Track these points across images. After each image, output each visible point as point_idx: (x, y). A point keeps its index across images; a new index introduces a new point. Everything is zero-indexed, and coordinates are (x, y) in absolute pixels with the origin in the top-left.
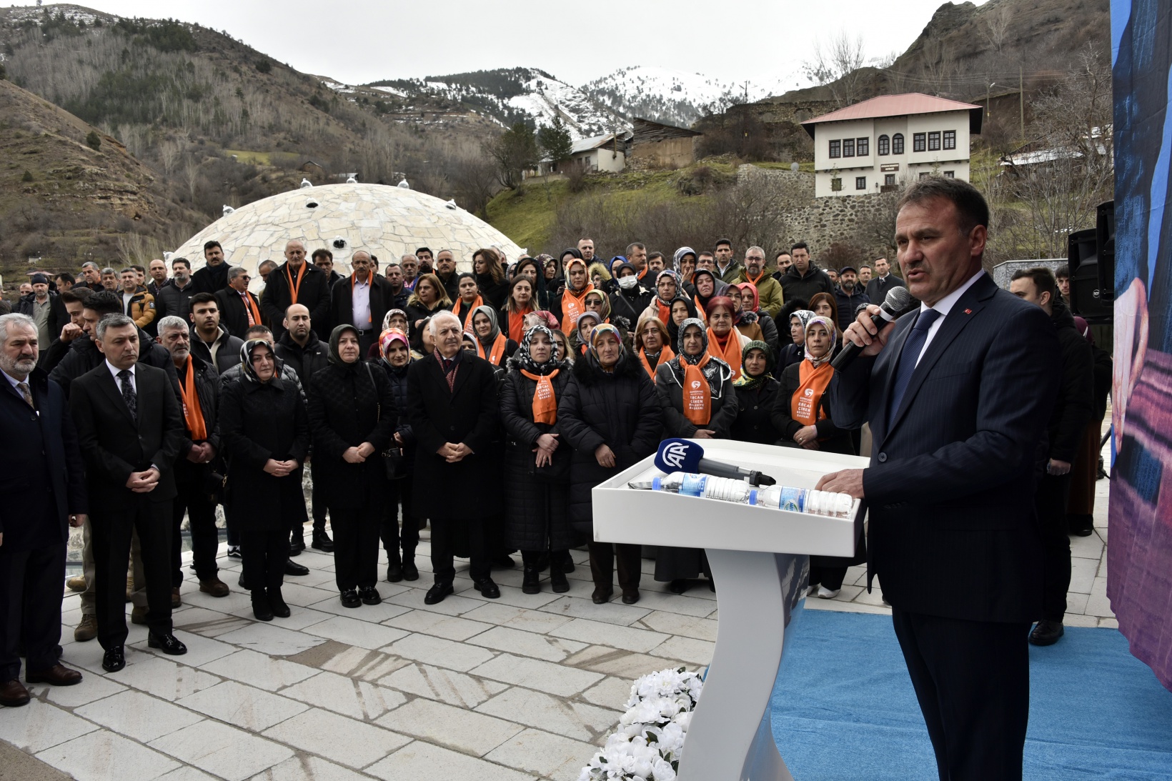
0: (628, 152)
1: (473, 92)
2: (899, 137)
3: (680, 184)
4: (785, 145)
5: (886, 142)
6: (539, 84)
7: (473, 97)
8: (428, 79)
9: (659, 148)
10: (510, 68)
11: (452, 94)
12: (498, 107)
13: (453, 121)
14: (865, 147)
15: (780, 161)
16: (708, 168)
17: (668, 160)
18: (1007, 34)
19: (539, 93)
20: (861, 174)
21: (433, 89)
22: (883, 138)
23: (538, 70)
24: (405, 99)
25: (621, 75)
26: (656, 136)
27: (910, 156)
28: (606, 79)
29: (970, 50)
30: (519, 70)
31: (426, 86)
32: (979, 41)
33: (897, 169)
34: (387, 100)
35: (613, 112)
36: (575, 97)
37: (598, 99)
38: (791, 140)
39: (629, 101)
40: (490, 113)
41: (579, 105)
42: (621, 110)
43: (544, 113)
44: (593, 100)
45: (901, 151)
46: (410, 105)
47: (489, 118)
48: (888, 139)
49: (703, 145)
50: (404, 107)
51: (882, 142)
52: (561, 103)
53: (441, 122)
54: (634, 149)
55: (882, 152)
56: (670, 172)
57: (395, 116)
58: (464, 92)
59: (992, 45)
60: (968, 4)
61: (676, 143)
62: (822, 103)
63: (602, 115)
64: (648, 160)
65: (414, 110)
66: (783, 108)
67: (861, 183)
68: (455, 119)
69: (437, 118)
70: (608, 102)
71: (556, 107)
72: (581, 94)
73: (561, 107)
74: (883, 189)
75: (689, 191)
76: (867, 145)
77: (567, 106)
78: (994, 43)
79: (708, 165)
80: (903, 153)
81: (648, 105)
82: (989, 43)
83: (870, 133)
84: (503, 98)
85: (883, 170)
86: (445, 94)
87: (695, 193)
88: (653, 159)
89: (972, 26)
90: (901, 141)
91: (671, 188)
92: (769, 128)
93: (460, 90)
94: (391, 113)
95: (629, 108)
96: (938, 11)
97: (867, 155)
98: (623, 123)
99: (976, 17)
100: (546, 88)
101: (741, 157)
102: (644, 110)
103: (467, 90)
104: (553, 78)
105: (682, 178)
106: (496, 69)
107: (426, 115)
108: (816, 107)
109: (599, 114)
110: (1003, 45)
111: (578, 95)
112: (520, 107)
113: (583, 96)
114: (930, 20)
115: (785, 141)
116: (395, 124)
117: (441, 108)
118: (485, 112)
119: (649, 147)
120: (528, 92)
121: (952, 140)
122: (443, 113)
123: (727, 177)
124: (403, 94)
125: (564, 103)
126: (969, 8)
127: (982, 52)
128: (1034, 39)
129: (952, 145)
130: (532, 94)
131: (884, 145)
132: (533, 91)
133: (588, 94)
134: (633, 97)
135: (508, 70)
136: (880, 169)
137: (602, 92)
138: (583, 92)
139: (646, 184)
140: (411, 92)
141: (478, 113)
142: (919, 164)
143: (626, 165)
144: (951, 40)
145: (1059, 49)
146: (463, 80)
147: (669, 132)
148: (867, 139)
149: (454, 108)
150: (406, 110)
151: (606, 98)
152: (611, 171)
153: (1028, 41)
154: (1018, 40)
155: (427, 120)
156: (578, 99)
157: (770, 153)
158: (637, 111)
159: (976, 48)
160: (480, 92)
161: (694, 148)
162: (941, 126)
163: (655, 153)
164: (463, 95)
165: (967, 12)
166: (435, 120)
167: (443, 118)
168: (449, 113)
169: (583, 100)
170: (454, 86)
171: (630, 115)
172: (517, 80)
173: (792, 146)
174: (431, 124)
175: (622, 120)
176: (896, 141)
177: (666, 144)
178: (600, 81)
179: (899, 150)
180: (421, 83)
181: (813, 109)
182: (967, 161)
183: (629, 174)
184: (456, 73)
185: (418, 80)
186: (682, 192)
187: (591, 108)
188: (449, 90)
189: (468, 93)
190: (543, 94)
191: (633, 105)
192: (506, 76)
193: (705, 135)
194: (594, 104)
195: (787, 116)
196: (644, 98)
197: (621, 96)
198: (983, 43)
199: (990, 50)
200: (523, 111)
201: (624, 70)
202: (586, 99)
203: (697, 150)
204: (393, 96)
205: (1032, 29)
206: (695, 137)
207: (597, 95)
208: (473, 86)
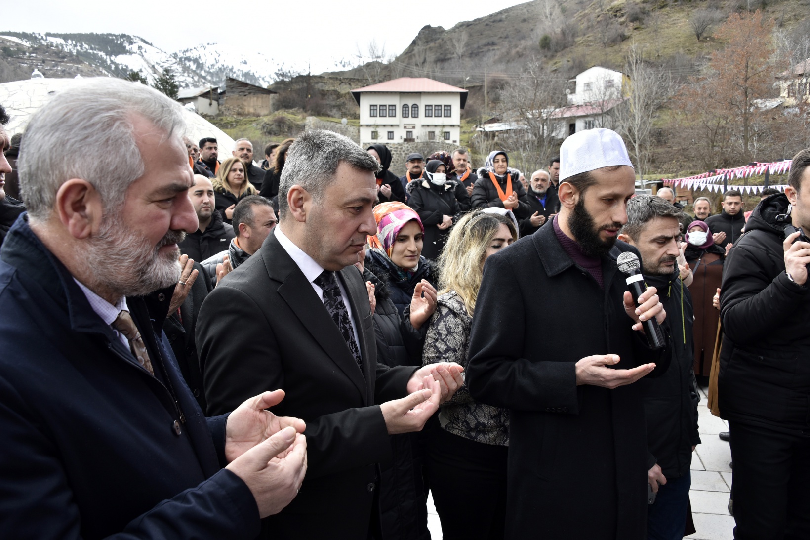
0: (221, 101)
1: (86, 48)
2: (415, 106)
3: (264, 127)
4: (334, 106)
5: (407, 109)
6: (140, 48)
7: (86, 52)
8: (48, 34)
9: (245, 100)
10: (117, 33)
11: (68, 48)
12: (105, 61)
13: (69, 69)
14: (394, 111)
15: (332, 116)
16: (284, 117)
17: (252, 110)
18: (465, 49)
19: (140, 55)
20: (390, 129)
21: (52, 42)
22: (405, 106)
23: (139, 37)
24: (29, 48)
25: (203, 48)
26: (243, 92)
27: (422, 119)
28: (191, 50)
29: (442, 57)
30: (123, 36)
31: (46, 40)
32: (448, 52)
33: (414, 128)
34: (13, 47)
35: (197, 74)
36: (168, 61)
37: (185, 64)
38: (338, 103)
39: (209, 67)
40: (100, 66)
41: (171, 67)
42: (203, 73)
43: (143, 70)
44: (182, 64)
45: (416, 115)
46: (33, 53)
47: (99, 69)
48: (408, 107)
49: (279, 101)
50: (27, 54)
51: (404, 109)
52: (157, 63)
53: (59, 68)
54: (226, 100)
55: (405, 115)
56: (254, 118)
57: (20, 60)
58: (79, 48)
59: (455, 55)
60: (440, 27)
61: (258, 98)
62: (358, 80)
63: (189, 76)
64: (237, 109)
65: (36, 57)
66: (331, 81)
67: (391, 135)
68: (71, 68)
69: (56, 65)
70: (193, 67)
71: (153, 66)
72: (172, 59)
73: (156, 67)
74: (405, 140)
75: (270, 133)
76: (395, 110)
77: (162, 67)
78: (457, 54)
79: (284, 115)
80: (418, 117)
81: (223, 72)
82: (453, 54)
83: (397, 102)
84: (110, 55)
85: (405, 127)
86: (63, 48)
87: (275, 134)
88: (241, 108)
89: (443, 42)
90: (416, 109)
91: (256, 129)
92: (323, 94)
93: (75, 46)
94: (16, 58)
95: (209, 72)
96: (422, 29)
97: (395, 116)
98: (204, 83)
99: (445, 36)
100: (146, 52)
101: (306, 112)
102: (220, 75)
103: (81, 46)
104: (151, 45)
105: (265, 123)
106: (105, 33)
107: (46, 62)
108: (354, 82)
109: (186, 74)
110: (462, 56)
111: (170, 59)
112: (124, 64)
113: (174, 61)
114: (417, 34)
115: (333, 103)
116: (20, 66)
117: (59, 58)
118: (96, 65)
119: (238, 99)
120: (130, 53)
121: (449, 111)
122: (61, 62)
123: (298, 125)
124: (26, 44)
125: (159, 64)
126: (440, 30)
127: (450, 59)
128: (480, 54)
129: (449, 115)
130: (133, 55)
131: (406, 111)
132: (135, 53)
133: (178, 60)
134: (212, 65)
135: (115, 35)
136: (403, 127)
137: (189, 59)
138: (174, 58)
139: (237, 125)
140: (33, 42)
141: (90, 65)
142: (428, 126)
143: (219, 111)
144: (430, 49)
145: (500, 61)
146: (78, 38)
147: (253, 89)
148: (395, 106)
149: (70, 58)
150: (30, 57)
151: (191, 63)
152: (210, 114)
153: (477, 55)
154: (471, 54)
155: (47, 66)
156: (170, 63)
157: (326, 111)
158: (215, 75)
159: (445, 56)
160: (92, 49)
161: (271, 102)
162: (442, 101)
163: (242, 104)
164: (77, 50)
165: (439, 32)
166: (54, 66)
167: (61, 66)
168: (66, 62)
169: (174, 63)
170: (70, 42)
171: (209, 78)
172: (121, 44)
173: (339, 107)
174: (51, 70)
175: (203, 81)
176: (413, 109)
177: (250, 98)
178: (187, 51)
179: (415, 116)
180: (42, 38)
181: (352, 83)
182: (459, 126)
183: (224, 118)
184: (72, 32)
185: (39, 35)
186: (265, 133)
187: (180, 69)
188: (66, 45)
189: (82, 49)
190: (143, 56)
191: (211, 71)
192: (113, 40)
193: (280, 94)
194: (183, 67)
195: (334, 87)
196: (220, 66)
197: (203, 64)
198: (450, 53)
199: (454, 58)
200: (127, 67)
201: (205, 45)
202: (176, 62)
203: (274, 104)
204: (17, 44)
205: (479, 48)
206: (272, 95)
207: (185, 60)
208: (86, 44)
